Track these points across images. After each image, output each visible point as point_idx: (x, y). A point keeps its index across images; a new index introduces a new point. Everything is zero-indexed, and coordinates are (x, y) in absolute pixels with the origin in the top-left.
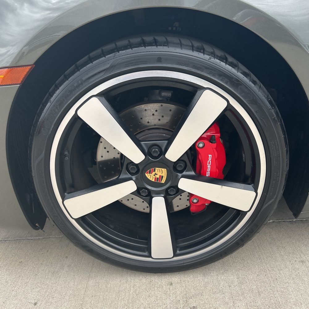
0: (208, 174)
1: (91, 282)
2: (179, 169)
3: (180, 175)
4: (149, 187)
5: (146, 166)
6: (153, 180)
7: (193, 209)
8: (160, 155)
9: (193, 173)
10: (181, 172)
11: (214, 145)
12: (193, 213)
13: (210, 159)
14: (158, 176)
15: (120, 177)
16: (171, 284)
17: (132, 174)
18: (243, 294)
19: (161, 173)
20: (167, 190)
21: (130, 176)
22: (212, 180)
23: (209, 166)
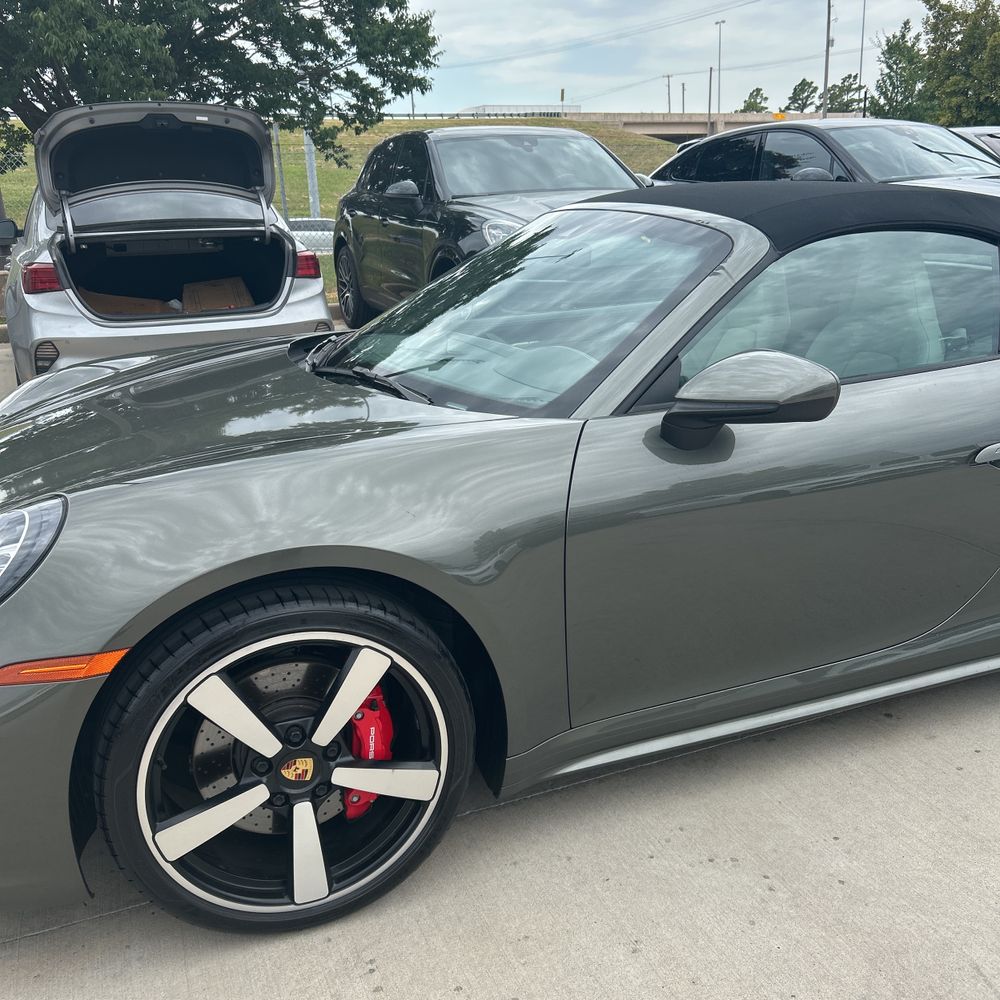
0: (371, 756)
1: (193, 972)
2: (332, 755)
3: (332, 764)
4: (288, 791)
5: (284, 759)
6: (293, 779)
7: (351, 813)
8: (302, 740)
9: (351, 758)
10: (334, 759)
11: (377, 713)
12: (351, 820)
13: (373, 733)
14: (299, 771)
15: (241, 783)
16: (330, 940)
17: (261, 775)
18: (437, 926)
19: (305, 765)
20: (313, 792)
21: (258, 778)
22: (377, 764)
23: (372, 744)
